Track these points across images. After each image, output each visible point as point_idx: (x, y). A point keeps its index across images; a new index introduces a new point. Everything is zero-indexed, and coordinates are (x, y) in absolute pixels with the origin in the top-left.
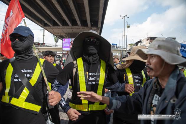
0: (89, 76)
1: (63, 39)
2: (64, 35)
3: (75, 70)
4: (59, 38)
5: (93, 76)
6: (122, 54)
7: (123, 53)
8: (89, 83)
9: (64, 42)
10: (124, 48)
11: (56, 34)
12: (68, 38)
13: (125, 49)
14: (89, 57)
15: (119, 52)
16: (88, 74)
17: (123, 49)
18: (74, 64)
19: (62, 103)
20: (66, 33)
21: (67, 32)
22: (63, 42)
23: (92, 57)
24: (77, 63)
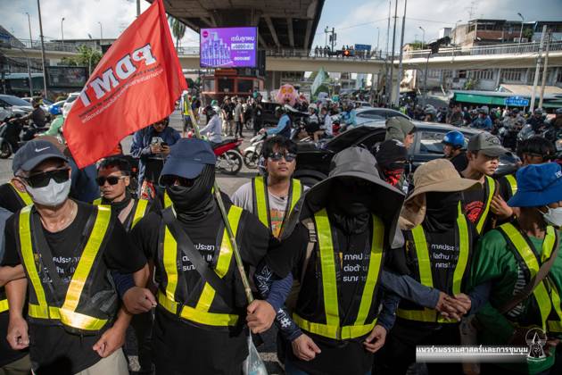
0: (346, 262)
1: (202, 30)
2: (202, 15)
3: (310, 246)
4: (186, 24)
5: (353, 263)
6: (385, 76)
7: (389, 74)
8: (345, 279)
9: (207, 39)
10: (393, 58)
11: (178, 14)
12: (218, 27)
13: (396, 62)
14: (346, 219)
15: (377, 70)
16: (344, 257)
17: (389, 62)
18: (311, 232)
19: (283, 322)
20: (210, 11)
21: (212, 6)
22: (202, 38)
23: (355, 220)
24: (316, 230)
